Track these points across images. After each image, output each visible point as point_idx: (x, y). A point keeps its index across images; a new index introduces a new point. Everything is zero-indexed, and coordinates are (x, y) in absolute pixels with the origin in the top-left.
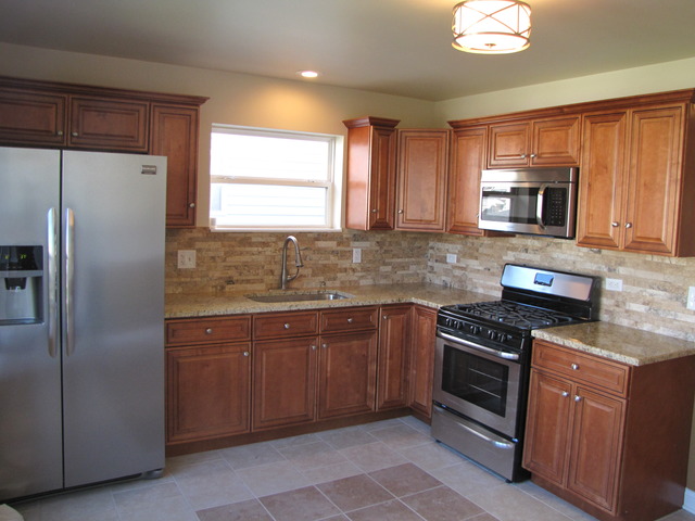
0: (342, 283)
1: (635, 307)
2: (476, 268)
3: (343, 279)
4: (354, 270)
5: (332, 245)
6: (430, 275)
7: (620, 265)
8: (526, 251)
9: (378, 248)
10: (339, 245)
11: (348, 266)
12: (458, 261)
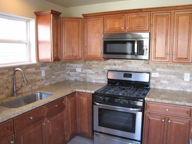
0: (39, 86)
1: (164, 82)
2: (91, 73)
3: (39, 84)
4: (42, 80)
5: (33, 70)
6: (68, 77)
7: (157, 68)
8: (115, 65)
9: (50, 69)
10: (36, 69)
11: (40, 78)
12: (82, 70)
